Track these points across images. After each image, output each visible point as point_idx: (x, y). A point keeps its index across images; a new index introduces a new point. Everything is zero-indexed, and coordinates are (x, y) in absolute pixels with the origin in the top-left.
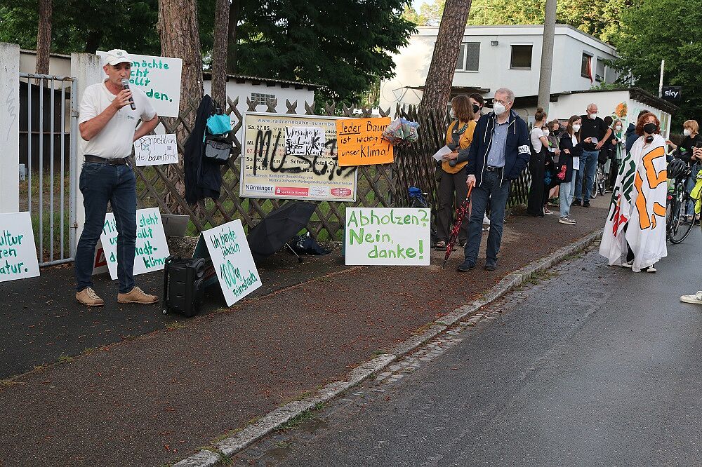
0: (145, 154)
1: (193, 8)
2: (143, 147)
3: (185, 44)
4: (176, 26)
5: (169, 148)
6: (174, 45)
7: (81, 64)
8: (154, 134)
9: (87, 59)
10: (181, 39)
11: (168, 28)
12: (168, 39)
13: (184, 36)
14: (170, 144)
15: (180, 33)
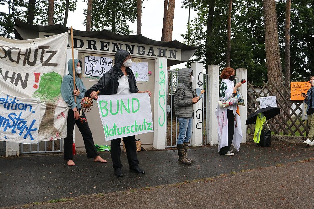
0: (264, 104)
1: (279, 56)
2: (263, 101)
3: (276, 69)
4: (273, 63)
5: (273, 101)
6: (272, 70)
7: (240, 72)
8: (267, 96)
9: (242, 70)
10: (275, 68)
11: (270, 64)
12: (270, 68)
13: (276, 66)
14: (273, 100)
15: (274, 65)
